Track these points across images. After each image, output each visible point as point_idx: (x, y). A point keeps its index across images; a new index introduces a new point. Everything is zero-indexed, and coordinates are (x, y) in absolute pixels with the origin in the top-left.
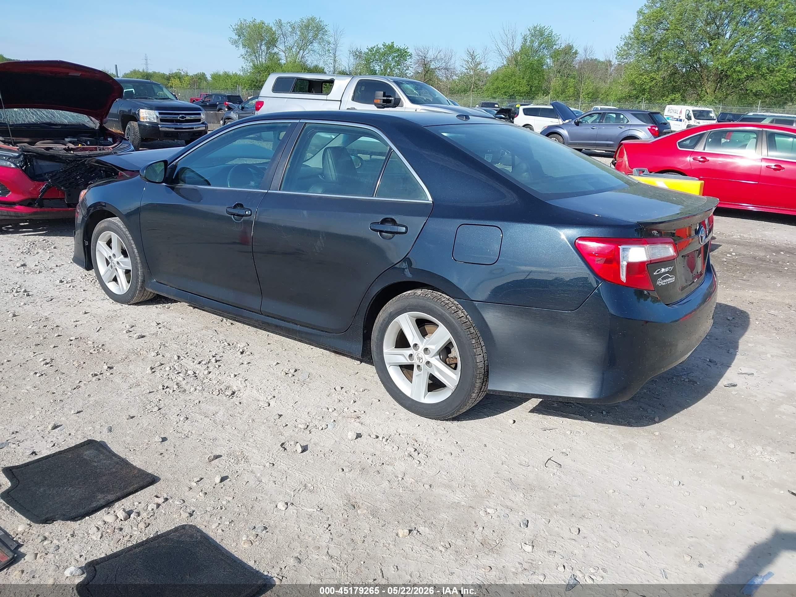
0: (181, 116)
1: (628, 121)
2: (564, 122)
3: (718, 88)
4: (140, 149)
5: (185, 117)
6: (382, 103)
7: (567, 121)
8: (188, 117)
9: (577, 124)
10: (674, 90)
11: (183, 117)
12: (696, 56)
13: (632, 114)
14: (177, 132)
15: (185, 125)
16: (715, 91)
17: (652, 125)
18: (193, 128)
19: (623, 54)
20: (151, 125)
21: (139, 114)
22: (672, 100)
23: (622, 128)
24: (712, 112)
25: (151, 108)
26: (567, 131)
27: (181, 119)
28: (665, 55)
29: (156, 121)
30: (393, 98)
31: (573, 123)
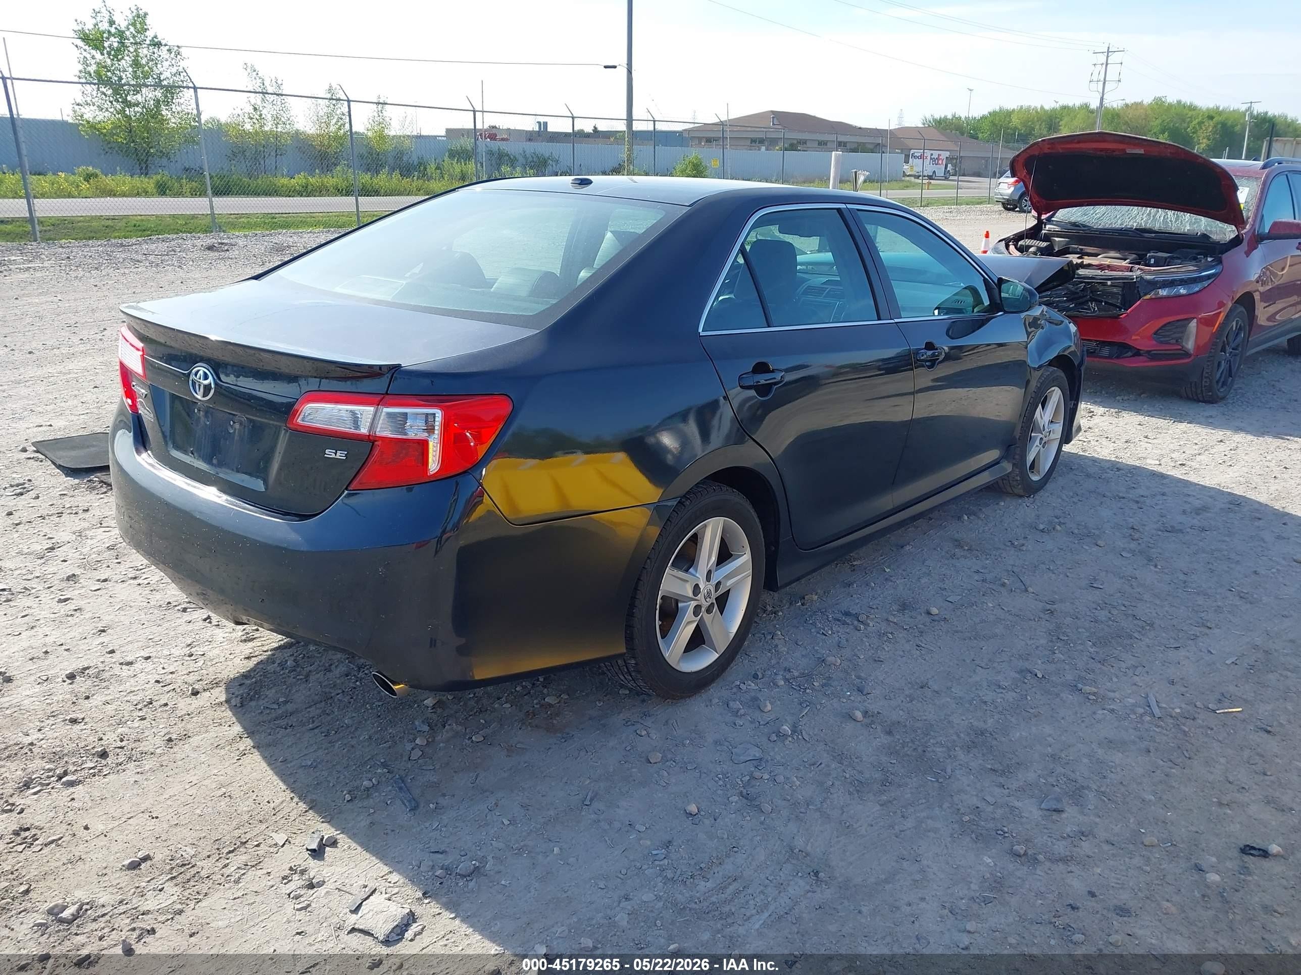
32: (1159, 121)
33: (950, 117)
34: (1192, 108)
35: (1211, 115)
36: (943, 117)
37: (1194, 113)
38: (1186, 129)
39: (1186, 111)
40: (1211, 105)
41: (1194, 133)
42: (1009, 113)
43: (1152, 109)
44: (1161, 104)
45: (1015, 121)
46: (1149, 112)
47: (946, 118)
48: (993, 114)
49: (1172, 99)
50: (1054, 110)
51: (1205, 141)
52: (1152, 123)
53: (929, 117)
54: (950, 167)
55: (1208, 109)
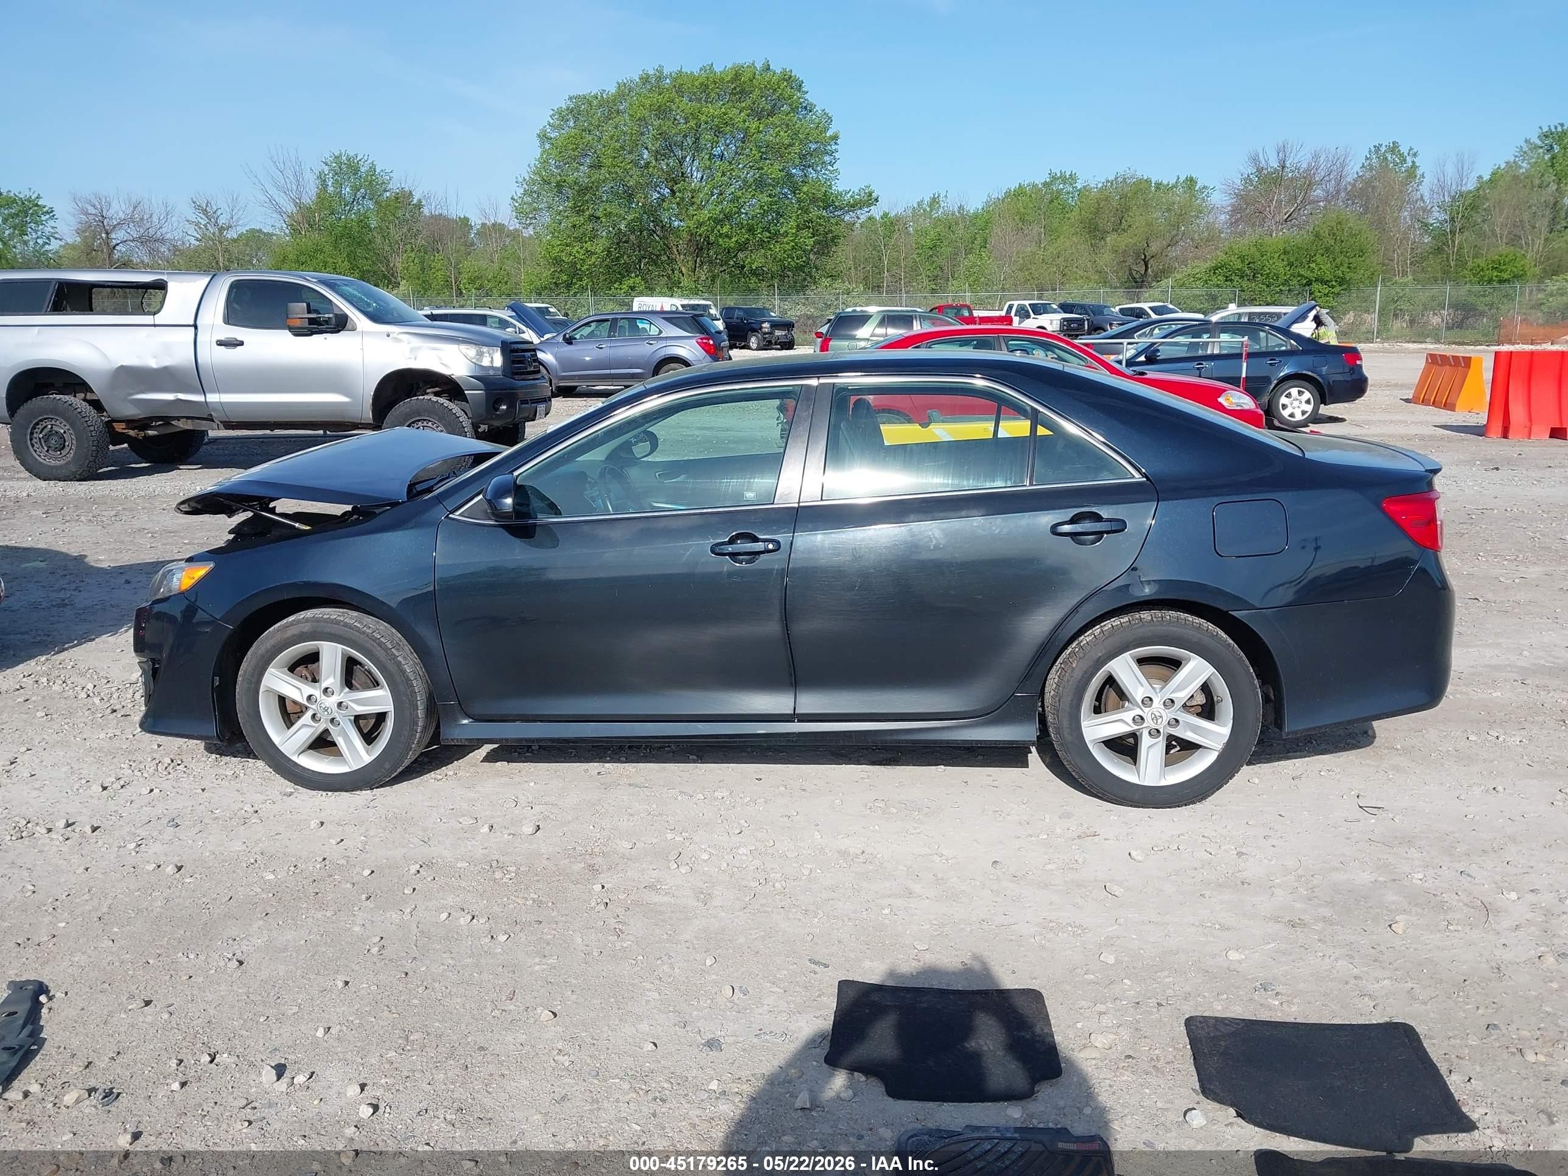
1: (661, 332)
2: (542, 339)
3: (698, 265)
6: (306, 325)
7: (547, 336)
9: (569, 341)
10: (626, 271)
12: (652, 212)
13: (664, 318)
16: (695, 270)
17: (702, 336)
19: (525, 212)
22: (631, 287)
23: (652, 344)
24: (712, 307)
26: (552, 354)
28: (605, 210)
30: (331, 315)
31: (560, 339)
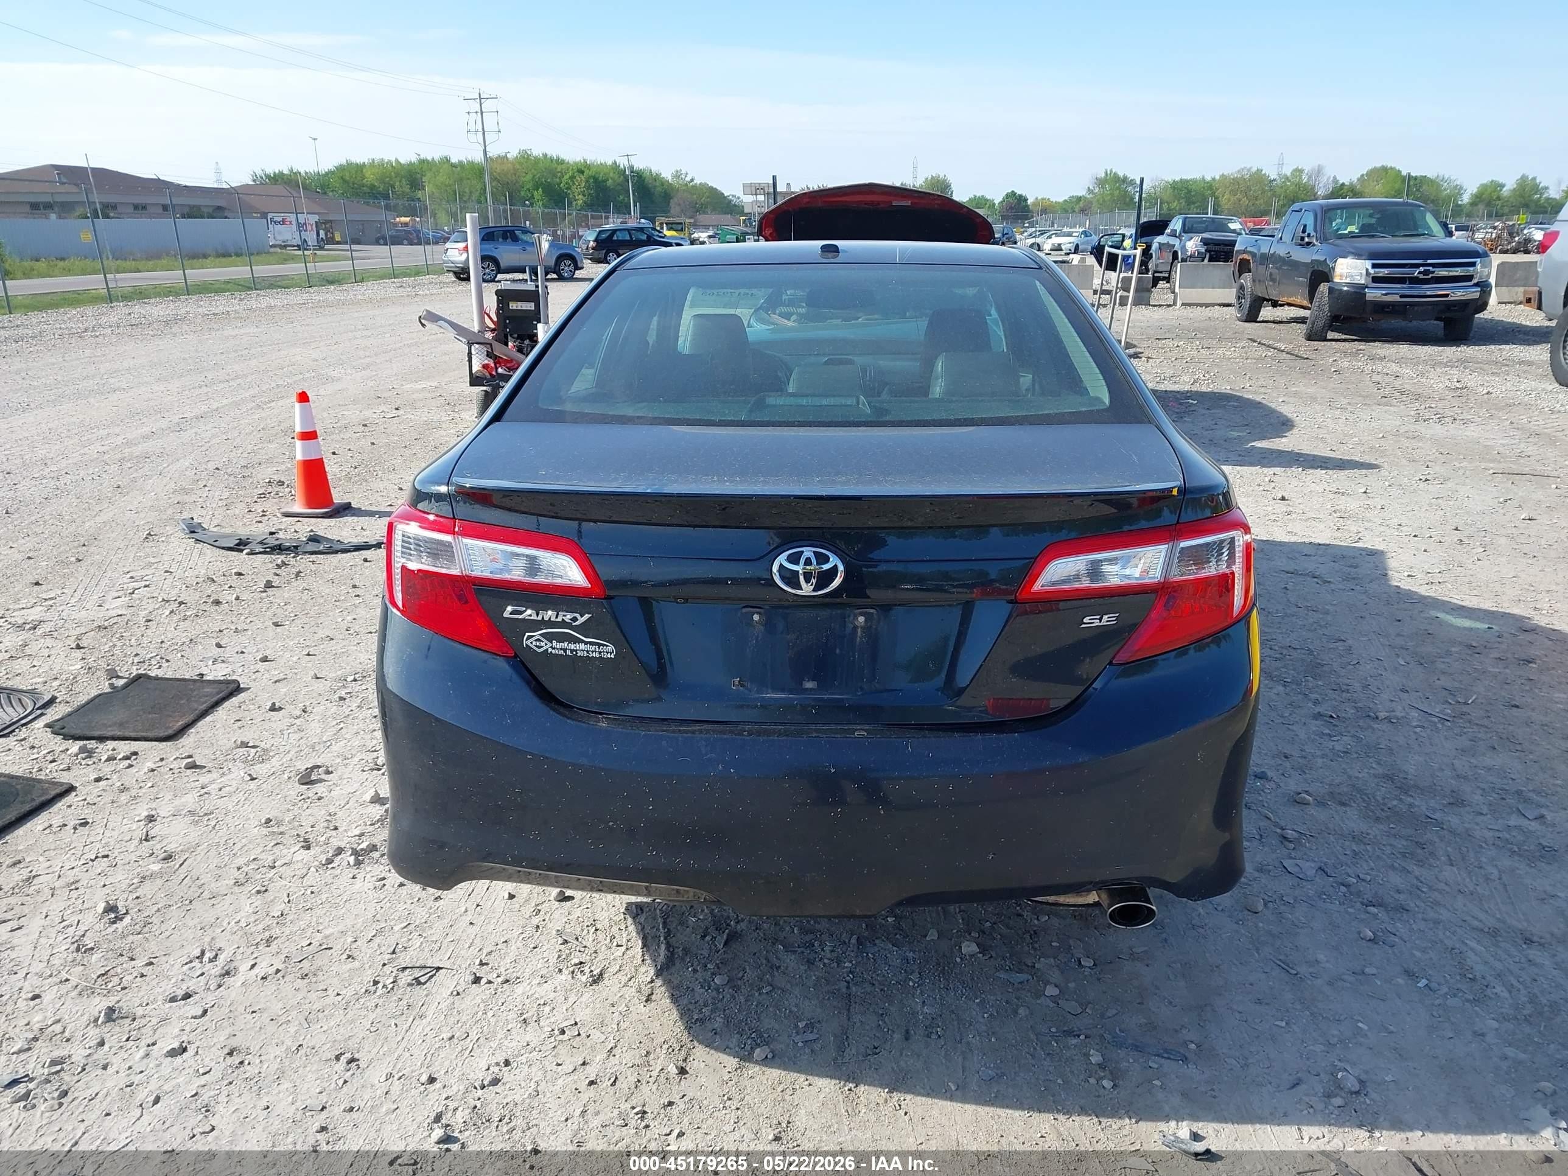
0: (1422, 269)
4: (1331, 335)
5: (1433, 272)
8: (1443, 272)
11: (1426, 273)
14: (1406, 304)
15: (1430, 289)
18: (1447, 295)
20: (1352, 290)
21: (1333, 268)
25: (1358, 255)
27: (1421, 276)
29: (1363, 282)
32: (529, 177)
33: (286, 172)
34: (560, 162)
35: (581, 169)
36: (277, 172)
37: (563, 166)
38: (559, 185)
39: (554, 165)
40: (579, 158)
41: (567, 188)
42: (360, 168)
43: (520, 163)
44: (528, 158)
45: (370, 177)
46: (518, 166)
47: (281, 174)
48: (341, 168)
49: (537, 152)
50: (411, 164)
51: (580, 196)
52: (524, 179)
53: (259, 173)
54: (322, 232)
55: (576, 163)
